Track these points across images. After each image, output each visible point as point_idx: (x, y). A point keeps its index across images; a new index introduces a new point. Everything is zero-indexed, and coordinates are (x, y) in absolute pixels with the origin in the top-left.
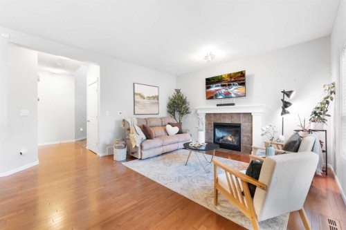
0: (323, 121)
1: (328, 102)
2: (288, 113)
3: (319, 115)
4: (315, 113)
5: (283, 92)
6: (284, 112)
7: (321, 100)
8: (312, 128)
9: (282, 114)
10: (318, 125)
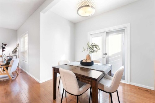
0: (16, 53)
1: (17, 48)
2: (5, 51)
3: (15, 51)
4: (14, 51)
5: (3, 44)
6: (3, 51)
7: (15, 47)
8: (13, 55)
9: (2, 51)
10: (15, 54)
